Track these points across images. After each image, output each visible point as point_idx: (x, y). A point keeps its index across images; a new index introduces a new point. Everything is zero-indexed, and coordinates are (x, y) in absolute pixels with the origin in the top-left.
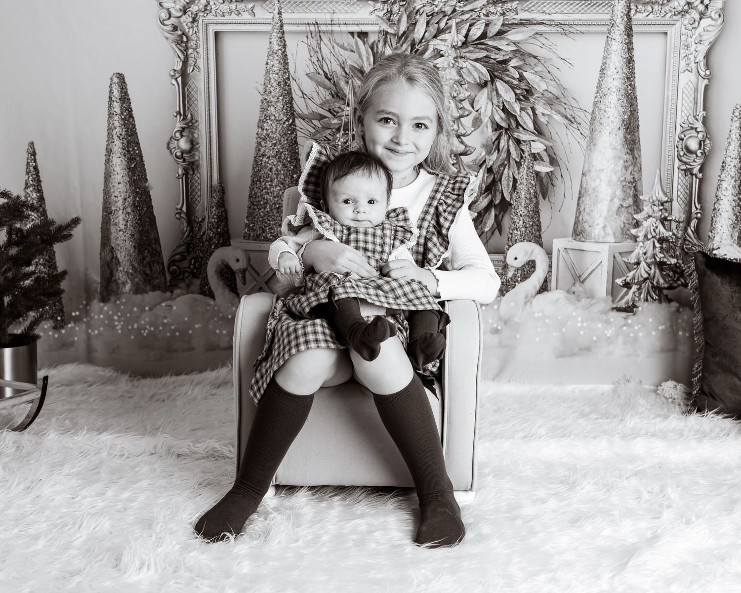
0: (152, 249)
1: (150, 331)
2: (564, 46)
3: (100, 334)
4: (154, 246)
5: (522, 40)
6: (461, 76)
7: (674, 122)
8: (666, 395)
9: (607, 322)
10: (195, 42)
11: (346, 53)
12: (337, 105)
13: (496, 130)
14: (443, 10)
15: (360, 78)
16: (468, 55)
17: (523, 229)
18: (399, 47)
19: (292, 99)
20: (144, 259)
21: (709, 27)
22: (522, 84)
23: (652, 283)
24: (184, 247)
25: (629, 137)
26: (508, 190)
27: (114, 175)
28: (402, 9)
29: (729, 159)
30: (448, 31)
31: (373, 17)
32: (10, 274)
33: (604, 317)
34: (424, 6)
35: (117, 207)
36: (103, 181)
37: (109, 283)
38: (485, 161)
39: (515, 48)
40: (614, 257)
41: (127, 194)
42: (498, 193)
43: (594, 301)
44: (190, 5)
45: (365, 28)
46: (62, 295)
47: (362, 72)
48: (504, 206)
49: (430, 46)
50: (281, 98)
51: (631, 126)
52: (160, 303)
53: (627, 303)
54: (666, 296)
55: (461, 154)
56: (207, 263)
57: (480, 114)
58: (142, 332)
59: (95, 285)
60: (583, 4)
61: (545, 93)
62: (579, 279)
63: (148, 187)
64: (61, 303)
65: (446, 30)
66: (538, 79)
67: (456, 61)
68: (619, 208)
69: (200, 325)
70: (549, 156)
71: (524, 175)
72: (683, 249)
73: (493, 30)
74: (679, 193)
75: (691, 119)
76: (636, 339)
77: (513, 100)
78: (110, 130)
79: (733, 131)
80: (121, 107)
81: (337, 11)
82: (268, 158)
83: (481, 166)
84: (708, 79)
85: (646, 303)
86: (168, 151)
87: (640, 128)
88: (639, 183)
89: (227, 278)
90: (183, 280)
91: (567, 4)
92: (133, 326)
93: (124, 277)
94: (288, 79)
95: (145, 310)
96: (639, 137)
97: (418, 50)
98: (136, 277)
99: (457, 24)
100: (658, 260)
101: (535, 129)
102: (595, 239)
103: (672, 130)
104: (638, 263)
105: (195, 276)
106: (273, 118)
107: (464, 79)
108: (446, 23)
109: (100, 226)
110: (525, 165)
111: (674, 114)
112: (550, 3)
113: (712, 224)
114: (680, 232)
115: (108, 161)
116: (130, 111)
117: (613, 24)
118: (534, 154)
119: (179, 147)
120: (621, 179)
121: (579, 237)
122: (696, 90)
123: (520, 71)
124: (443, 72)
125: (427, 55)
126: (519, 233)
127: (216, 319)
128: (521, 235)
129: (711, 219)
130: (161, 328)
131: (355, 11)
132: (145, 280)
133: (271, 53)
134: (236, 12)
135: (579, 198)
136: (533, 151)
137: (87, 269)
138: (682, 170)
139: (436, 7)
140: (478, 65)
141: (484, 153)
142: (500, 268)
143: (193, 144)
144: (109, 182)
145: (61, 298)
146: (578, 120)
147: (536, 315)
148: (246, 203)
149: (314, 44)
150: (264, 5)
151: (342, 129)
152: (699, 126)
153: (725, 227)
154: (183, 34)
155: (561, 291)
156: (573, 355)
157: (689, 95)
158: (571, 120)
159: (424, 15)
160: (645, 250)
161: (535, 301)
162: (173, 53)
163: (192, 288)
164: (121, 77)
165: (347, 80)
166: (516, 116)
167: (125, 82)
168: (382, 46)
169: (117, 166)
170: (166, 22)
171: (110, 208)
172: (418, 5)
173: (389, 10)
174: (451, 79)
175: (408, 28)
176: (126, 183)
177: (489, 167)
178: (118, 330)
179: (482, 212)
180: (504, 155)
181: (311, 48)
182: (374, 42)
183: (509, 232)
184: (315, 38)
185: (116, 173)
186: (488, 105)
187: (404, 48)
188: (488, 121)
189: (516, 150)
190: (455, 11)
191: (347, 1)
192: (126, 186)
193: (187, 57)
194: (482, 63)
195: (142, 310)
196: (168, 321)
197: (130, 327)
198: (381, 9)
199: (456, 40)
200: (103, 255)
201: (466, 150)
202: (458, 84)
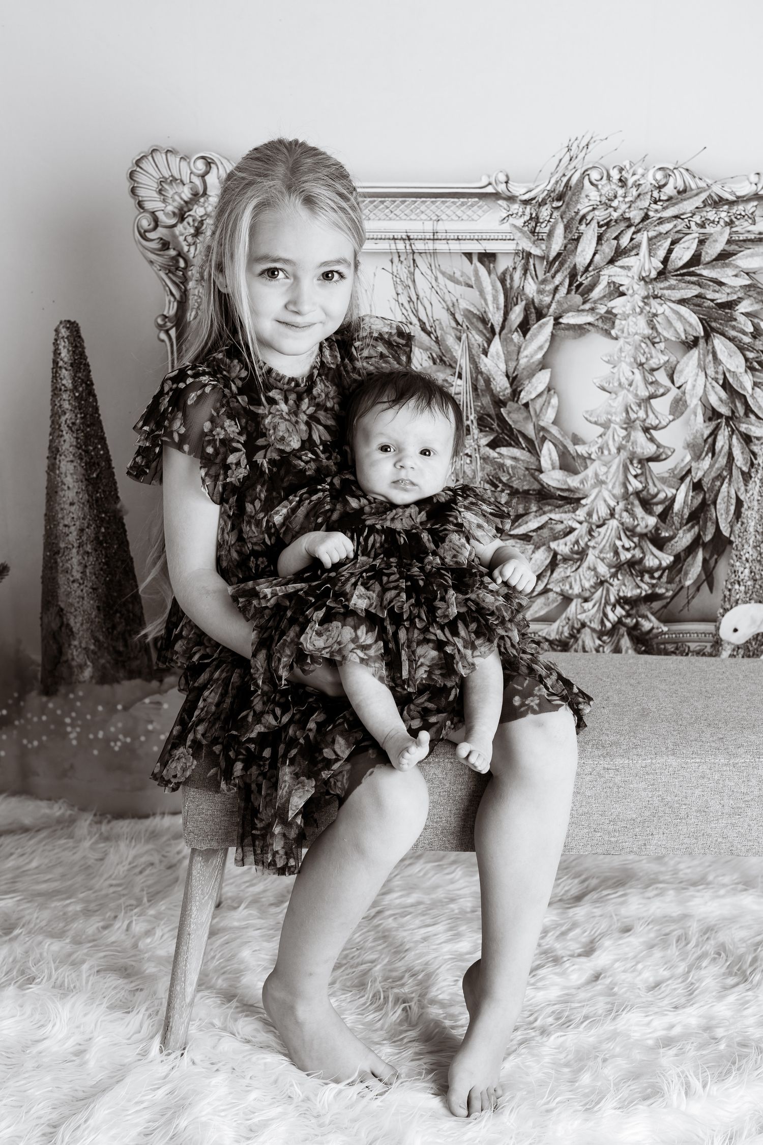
0: (128, 611)
1: (125, 744)
3: (41, 745)
4: (131, 606)
6: (653, 328)
11: (458, 290)
12: (441, 376)
13: (710, 419)
14: (627, 215)
15: (481, 331)
16: (666, 292)
17: (749, 583)
18: (549, 278)
20: (114, 627)
22: (757, 342)
26: (726, 519)
27: (63, 490)
28: (556, 214)
30: (634, 253)
31: (506, 227)
34: (594, 209)
35: (69, 543)
36: (44, 501)
37: (56, 665)
38: (689, 471)
39: (748, 282)
41: (86, 522)
42: (709, 524)
44: (190, 206)
45: (491, 247)
47: (484, 320)
48: (720, 545)
49: (602, 278)
52: (141, 699)
55: (650, 459)
57: (684, 393)
58: (112, 744)
59: (33, 667)
63: (120, 511)
65: (631, 251)
67: (646, 304)
71: (756, 493)
73: (712, 251)
77: (742, 369)
78: (56, 415)
80: (74, 379)
81: (444, 217)
83: (682, 479)
92: (96, 734)
93: (81, 657)
95: (116, 711)
97: (581, 284)
98: (102, 657)
99: (650, 239)
107: (659, 334)
108: (632, 239)
109: (40, 574)
110: (756, 478)
115: (52, 468)
116: (88, 384)
123: (756, 321)
124: (624, 322)
125: (596, 293)
126: (742, 588)
128: (746, 593)
130: (143, 739)
131: (475, 217)
132: (117, 662)
137: (19, 642)
139: (615, 211)
140: (684, 310)
141: (688, 458)
142: (709, 645)
144: (55, 502)
149: (403, 273)
154: (179, 255)
159: (594, 224)
162: (162, 288)
164: (73, 328)
165: (458, 334)
166: (744, 396)
167: (80, 337)
168: (521, 278)
169: (69, 476)
170: (149, 235)
171: (57, 544)
172: (583, 207)
173: (534, 215)
174: (636, 334)
175: (565, 247)
176: (83, 504)
177: (695, 480)
178: (71, 740)
179: (682, 554)
180: (722, 461)
181: (398, 280)
182: (507, 269)
183: (726, 587)
184: (405, 262)
185: (66, 488)
186: (699, 378)
187: (557, 280)
188: (697, 405)
189: (742, 453)
190: (648, 219)
191: (462, 200)
192: (83, 509)
193: (185, 294)
194: (692, 307)
195: (112, 710)
196: (154, 728)
197: (91, 736)
198: (520, 214)
199: (647, 268)
200: (46, 620)
201: (658, 453)
202: (648, 342)
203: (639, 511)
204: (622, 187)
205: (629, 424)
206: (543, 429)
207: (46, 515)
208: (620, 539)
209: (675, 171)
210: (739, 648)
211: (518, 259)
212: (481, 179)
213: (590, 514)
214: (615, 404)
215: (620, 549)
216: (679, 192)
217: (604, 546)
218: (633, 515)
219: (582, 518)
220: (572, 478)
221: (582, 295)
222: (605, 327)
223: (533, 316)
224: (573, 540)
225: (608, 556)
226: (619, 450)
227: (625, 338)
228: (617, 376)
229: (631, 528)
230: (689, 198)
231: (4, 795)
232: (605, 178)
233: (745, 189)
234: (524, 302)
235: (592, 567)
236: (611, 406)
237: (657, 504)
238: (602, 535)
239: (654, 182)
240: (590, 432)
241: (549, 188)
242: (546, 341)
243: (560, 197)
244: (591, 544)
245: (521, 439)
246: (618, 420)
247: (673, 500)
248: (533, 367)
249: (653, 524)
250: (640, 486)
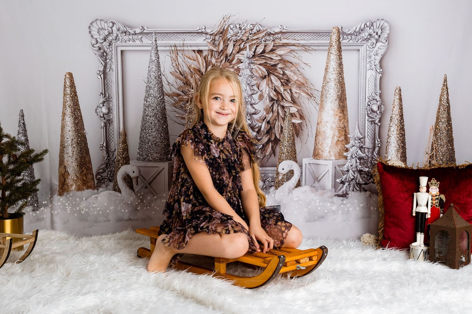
0: (87, 166)
1: (86, 211)
2: (306, 57)
3: (58, 213)
5: (284, 54)
6: (252, 73)
7: (364, 96)
8: (365, 241)
9: (332, 203)
10: (110, 56)
11: (191, 62)
12: (186, 88)
13: (271, 101)
14: (242, 38)
15: (199, 74)
16: (255, 62)
17: (286, 153)
18: (219, 58)
19: (162, 85)
20: (82, 172)
21: (381, 47)
22: (284, 77)
23: (356, 181)
24: (104, 165)
25: (341, 104)
26: (278, 133)
27: (66, 127)
28: (220, 38)
29: (394, 115)
30: (245, 50)
31: (205, 42)
32: (9, 180)
33: (331, 200)
34: (232, 37)
35: (68, 144)
36: (61, 130)
37: (63, 185)
38: (266, 118)
39: (280, 58)
40: (335, 167)
41: (74, 137)
42: (273, 134)
43: (325, 191)
44: (108, 37)
45: (201, 48)
46: (38, 192)
47: (199, 71)
48: (277, 141)
49: (235, 57)
50: (157, 85)
51: (342, 98)
52: (91, 196)
53: (343, 192)
54: (364, 188)
55: (253, 114)
56: (117, 174)
57: (262, 93)
58: (82, 212)
59: (56, 186)
60: (315, 35)
61: (297, 81)
62: (317, 179)
63: (85, 133)
64: (37, 197)
66: (293, 74)
67: (249, 65)
68: (337, 141)
69: (113, 208)
70: (300, 114)
71: (287, 124)
72: (372, 163)
73: (269, 49)
74: (369, 133)
75: (373, 94)
76: (348, 211)
77: (280, 85)
78: (64, 103)
79: (396, 101)
80: (71, 90)
81: (186, 39)
82: (150, 117)
83: (263, 120)
84: (381, 74)
85: (353, 192)
86: (96, 114)
87: (347, 99)
88: (347, 128)
89: (128, 182)
90: (104, 183)
91: (307, 35)
92: (76, 209)
93: (72, 182)
94: (161, 75)
95: (83, 200)
96: (346, 104)
97: (229, 59)
98: (78, 182)
99: (249, 46)
100: (359, 169)
101: (292, 100)
102: (325, 158)
103: (364, 100)
104: (348, 171)
105: (110, 181)
106: (152, 96)
107: (254, 74)
108: (244, 46)
109: (59, 155)
110: (287, 119)
111: (364, 92)
112: (298, 34)
113: (386, 150)
114: (370, 154)
115: (63, 119)
116: (75, 92)
117: (331, 45)
118: (292, 113)
119: (102, 112)
120: (338, 126)
121: (316, 157)
122: (376, 79)
123: (283, 70)
124: (243, 71)
125: (234, 62)
126: (284, 155)
127: (122, 204)
128: (286, 157)
129: (386, 147)
130: (92, 209)
131: (196, 39)
132: (83, 183)
133: (151, 61)
134: (133, 40)
135: (316, 136)
136: (291, 112)
137: (51, 178)
138: (369, 121)
139: (238, 37)
140: (261, 67)
141: (265, 113)
142: (275, 174)
143: (109, 109)
144: (64, 130)
145: (37, 194)
146: (314, 95)
147: (295, 199)
148: (138, 141)
149: (174, 57)
150: (147, 37)
151: (189, 101)
152: (378, 98)
153: (393, 151)
154: (104, 52)
155: (308, 186)
156: (314, 221)
157: (372, 82)
158: (310, 96)
159: (232, 41)
160: (351, 163)
161: (294, 192)
162: (98, 61)
163: (109, 187)
164: (71, 75)
165: (192, 75)
166: (281, 93)
167: (73, 77)
168: (210, 58)
169: (68, 122)
170: (95, 46)
171: (64, 145)
172: (229, 36)
173: (213, 39)
174: (247, 74)
175: (224, 48)
176: (73, 131)
177: (268, 121)
178: (68, 211)
179: (265, 144)
180: (276, 114)
181: (172, 59)
182: (206, 55)
183: (279, 155)
184: (174, 53)
185: (67, 126)
186: (267, 88)
187: (222, 58)
188: (267, 96)
189: (282, 111)
190: (249, 39)
191: (191, 34)
192: (73, 133)
193: (106, 64)
194: (263, 66)
195: (82, 200)
196: (95, 206)
198: (209, 38)
199: (249, 54)
200: (60, 170)
201: (255, 112)
202: (251, 77)
204: (240, 30)
205: (246, 103)
207: (61, 135)
209: (256, 25)
210: (284, 175)
211: (209, 52)
212: (197, 28)
216: (258, 31)
221: (230, 63)
227: (243, 76)
230: (261, 33)
232: (235, 27)
233: (277, 30)
234: (212, 65)
237: (256, 128)
239: (250, 28)
241: (218, 30)
243: (221, 33)
247: (261, 127)
249: (255, 135)
250: (250, 123)
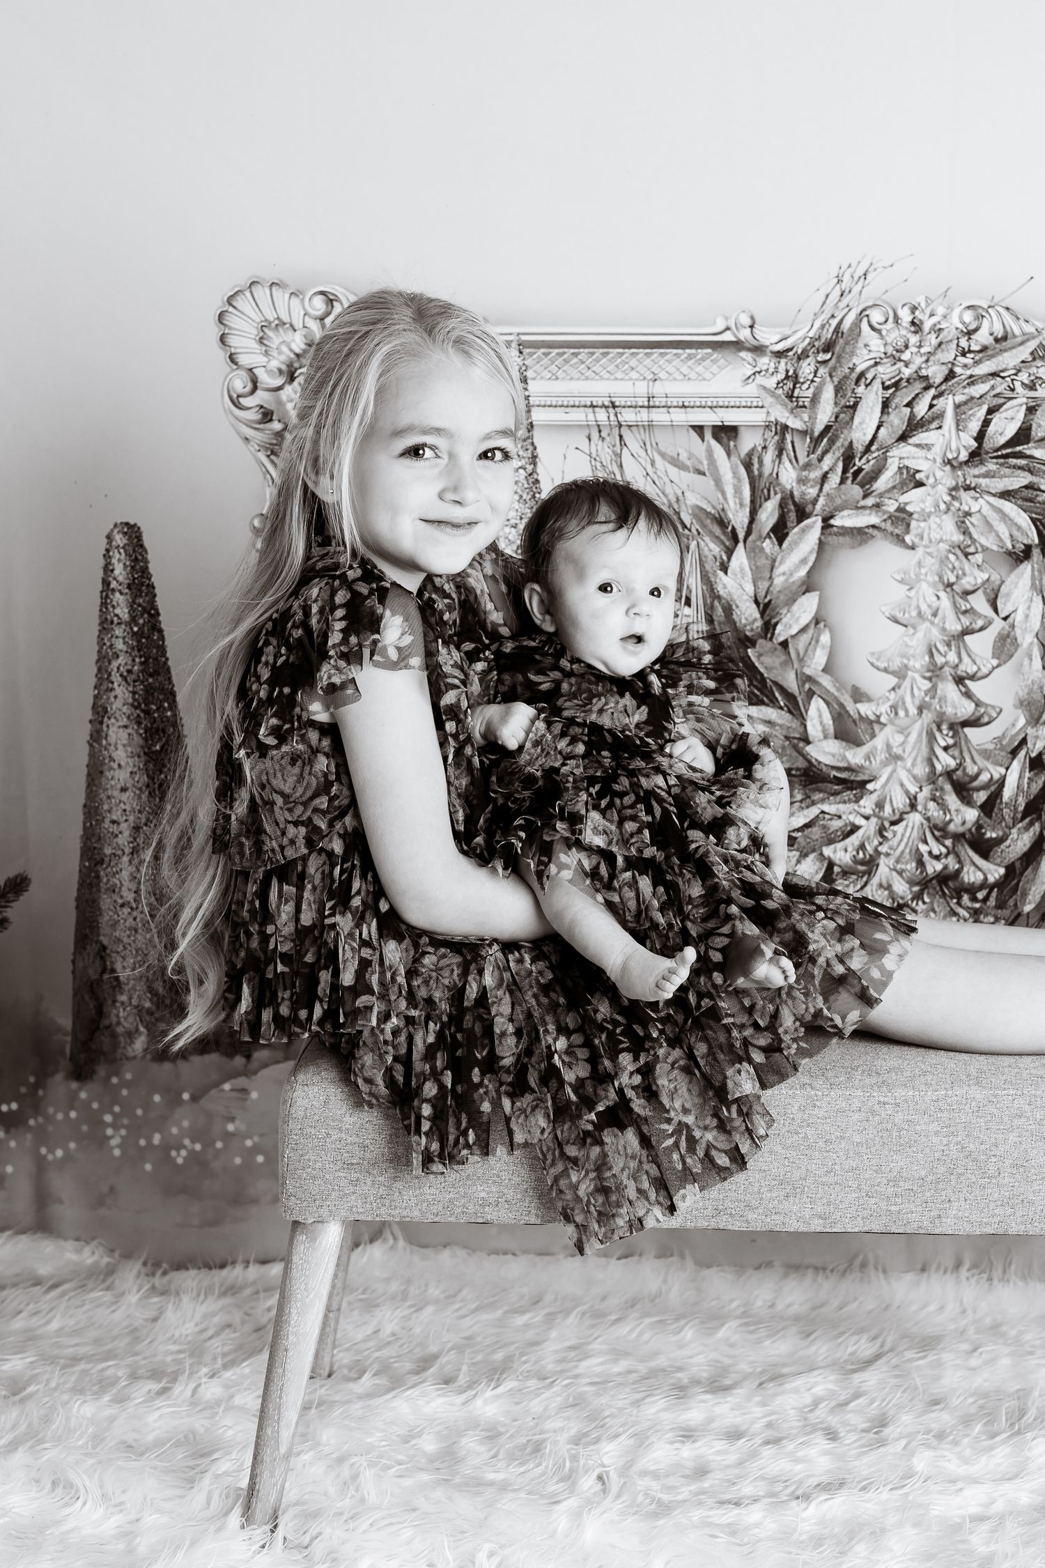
1: (192, 1153)
3: (68, 1157)
6: (966, 532)
11: (683, 478)
14: (924, 372)
15: (717, 537)
16: (983, 481)
18: (815, 462)
27: (111, 768)
28: (823, 371)
30: (934, 425)
31: (752, 389)
34: (876, 364)
35: (118, 847)
36: (84, 785)
37: (93, 1033)
38: (1024, 741)
41: (143, 817)
45: (730, 418)
47: (722, 522)
49: (889, 461)
52: (217, 1084)
55: (966, 723)
57: (1013, 626)
58: (174, 1153)
59: (58, 1037)
65: (930, 422)
67: (954, 498)
78: (104, 659)
80: (132, 607)
81: (662, 375)
83: (1014, 753)
92: (149, 1139)
93: (131, 1019)
95: (180, 1102)
97: (860, 470)
99: (957, 407)
107: (974, 541)
108: (931, 406)
109: (75, 894)
115: (97, 736)
116: (152, 613)
124: (922, 524)
125: (882, 483)
130: (219, 1145)
131: (707, 375)
137: (39, 998)
139: (906, 366)
140: (1008, 507)
141: (1022, 722)
144: (99, 786)
149: (606, 454)
159: (877, 385)
162: (261, 476)
164: (133, 533)
167: (142, 546)
168: (773, 461)
169: (120, 747)
170: (244, 402)
171: (101, 849)
172: (861, 362)
173: (791, 373)
174: (941, 541)
175: (837, 417)
176: (140, 789)
177: (1033, 755)
178: (112, 1148)
179: (1018, 865)
181: (598, 465)
182: (753, 449)
184: (608, 439)
185: (115, 766)
186: (1034, 604)
187: (826, 464)
188: (1031, 644)
190: (954, 377)
191: (688, 351)
192: (140, 797)
194: (1020, 502)
195: (174, 1101)
196: (236, 1129)
197: (142, 1142)
198: (771, 370)
199: (954, 447)
200: (80, 965)
201: (978, 714)
202: (959, 553)
203: (952, 800)
204: (916, 332)
205: (934, 672)
206: (809, 679)
207: (85, 806)
208: (925, 842)
209: (990, 310)
211: (769, 434)
212: (714, 323)
213: (880, 805)
214: (913, 643)
215: (926, 858)
216: (997, 340)
217: (902, 852)
218: (943, 807)
219: (868, 811)
220: (852, 751)
221: (862, 486)
222: (897, 531)
223: (792, 516)
224: (857, 843)
225: (909, 867)
226: (920, 710)
227: (926, 547)
228: (914, 603)
229: (941, 825)
230: (1011, 349)
231: (9, 1233)
232: (891, 320)
234: (779, 496)
235: (885, 884)
236: (907, 646)
237: (978, 789)
238: (899, 836)
239: (961, 326)
240: (878, 684)
241: (811, 334)
242: (811, 552)
243: (828, 347)
244: (883, 849)
245: (777, 694)
246: (918, 666)
247: (1002, 783)
248: (794, 588)
249: (974, 819)
250: (952, 764)
